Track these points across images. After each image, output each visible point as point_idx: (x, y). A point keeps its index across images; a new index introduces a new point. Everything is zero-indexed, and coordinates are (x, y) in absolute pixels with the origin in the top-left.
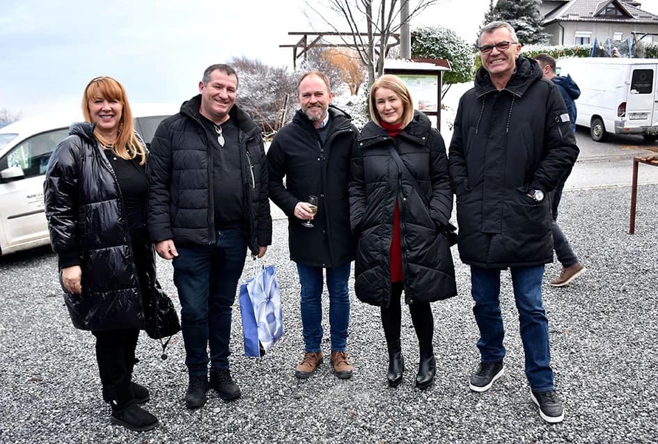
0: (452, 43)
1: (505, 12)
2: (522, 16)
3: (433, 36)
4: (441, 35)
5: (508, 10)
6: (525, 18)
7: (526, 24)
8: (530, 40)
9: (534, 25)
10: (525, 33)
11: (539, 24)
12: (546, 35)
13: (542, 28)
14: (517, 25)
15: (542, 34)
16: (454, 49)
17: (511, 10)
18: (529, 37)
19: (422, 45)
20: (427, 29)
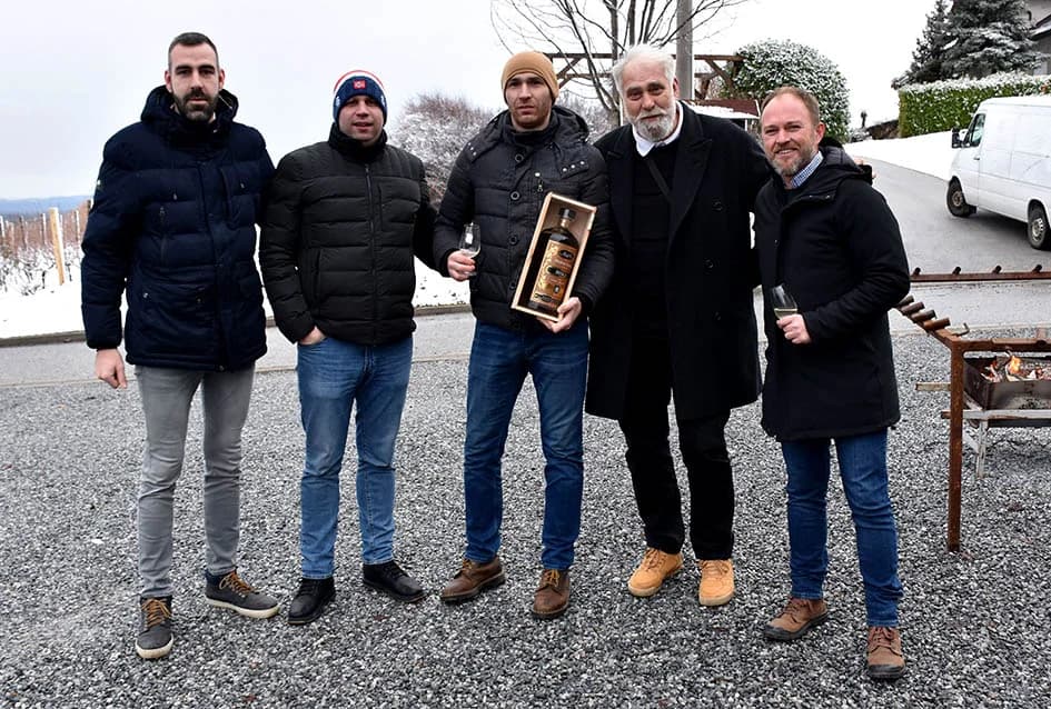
0: (809, 71)
1: (962, 15)
2: (994, 21)
3: (774, 59)
4: (788, 57)
5: (969, 10)
6: (999, 24)
7: (1000, 36)
8: (1006, 64)
9: (1017, 37)
10: (999, 51)
11: (1025, 35)
12: (1039, 55)
13: (1031, 43)
14: (983, 37)
15: (1031, 53)
16: (811, 81)
17: (975, 11)
18: (1006, 59)
19: (753, 75)
20: (764, 47)
